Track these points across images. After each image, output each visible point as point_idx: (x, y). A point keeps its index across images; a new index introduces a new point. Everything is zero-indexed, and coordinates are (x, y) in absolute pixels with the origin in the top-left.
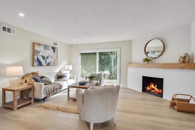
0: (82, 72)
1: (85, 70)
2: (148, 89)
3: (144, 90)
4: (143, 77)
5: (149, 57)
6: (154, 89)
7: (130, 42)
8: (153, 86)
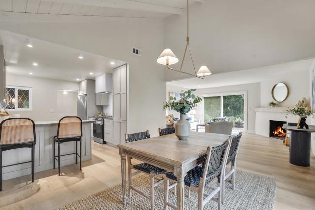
0: (205, 117)
1: (209, 115)
2: (275, 133)
3: (272, 135)
4: (271, 121)
5: (276, 100)
6: (281, 133)
7: (259, 84)
8: (280, 130)
